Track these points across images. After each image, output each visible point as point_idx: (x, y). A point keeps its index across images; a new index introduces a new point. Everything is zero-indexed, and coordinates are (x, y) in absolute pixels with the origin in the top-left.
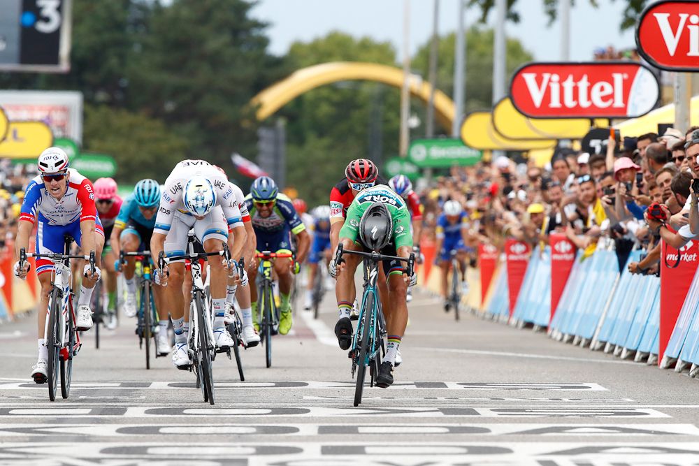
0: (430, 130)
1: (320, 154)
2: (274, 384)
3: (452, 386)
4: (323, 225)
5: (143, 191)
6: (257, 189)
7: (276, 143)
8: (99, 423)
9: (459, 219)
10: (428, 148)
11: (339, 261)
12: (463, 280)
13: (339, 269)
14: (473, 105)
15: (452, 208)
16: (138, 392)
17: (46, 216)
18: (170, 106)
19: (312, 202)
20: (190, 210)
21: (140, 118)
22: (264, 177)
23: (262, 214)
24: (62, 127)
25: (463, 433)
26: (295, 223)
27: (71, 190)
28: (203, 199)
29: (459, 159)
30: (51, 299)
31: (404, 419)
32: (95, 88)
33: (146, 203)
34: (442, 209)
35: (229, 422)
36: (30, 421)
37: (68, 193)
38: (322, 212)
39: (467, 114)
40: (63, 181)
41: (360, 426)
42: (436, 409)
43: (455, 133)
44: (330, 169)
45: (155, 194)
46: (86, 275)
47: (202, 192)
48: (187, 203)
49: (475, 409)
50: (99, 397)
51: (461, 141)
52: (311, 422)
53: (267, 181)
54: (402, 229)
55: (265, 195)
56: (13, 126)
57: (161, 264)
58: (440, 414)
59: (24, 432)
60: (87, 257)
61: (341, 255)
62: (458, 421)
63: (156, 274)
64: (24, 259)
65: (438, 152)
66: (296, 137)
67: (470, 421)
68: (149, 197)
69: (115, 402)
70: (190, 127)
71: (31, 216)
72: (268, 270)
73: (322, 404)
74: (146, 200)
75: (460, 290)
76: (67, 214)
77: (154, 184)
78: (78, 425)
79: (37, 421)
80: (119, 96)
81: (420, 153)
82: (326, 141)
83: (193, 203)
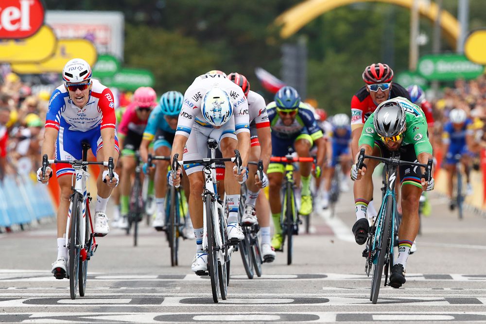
0: (437, 46)
1: (338, 69)
2: (296, 276)
3: (457, 277)
4: (341, 132)
5: (168, 101)
6: (281, 99)
7: (298, 58)
8: (138, 311)
9: (464, 126)
10: (435, 62)
11: (361, 166)
12: (468, 181)
13: (360, 174)
14: (476, 24)
15: (458, 116)
16: (174, 283)
17: (68, 122)
18: (202, 25)
19: (330, 111)
20: (208, 121)
21: (175, 36)
22: (288, 88)
23: (285, 122)
24: (105, 44)
25: (467, 320)
26: (313, 129)
27: (93, 99)
28: (220, 111)
29: (463, 73)
30: (71, 203)
31: (414, 308)
32: (136, 8)
33: (172, 111)
34: (448, 117)
35: (255, 310)
36: (76, 310)
37: (90, 102)
38: (340, 119)
39: (470, 32)
40: (86, 91)
41: (374, 314)
42: (443, 298)
43: (460, 48)
44: (348, 82)
45: (179, 104)
46: (105, 181)
47: (219, 104)
48: (205, 114)
49: (478, 298)
50: (139, 288)
51: (465, 57)
52: (330, 311)
53: (291, 92)
54: (421, 136)
55: (289, 105)
56: (61, 44)
57: (175, 166)
58: (447, 304)
59: (70, 320)
60: (106, 163)
61: (363, 159)
62: (463, 309)
63: (169, 175)
64: (47, 166)
65: (445, 67)
66: (316, 53)
67: (474, 309)
68: (174, 107)
69: (153, 292)
70: (220, 44)
71: (55, 123)
72: (291, 173)
73: (340, 294)
74: (172, 109)
75: (465, 191)
76: (89, 121)
77: (178, 95)
78: (119, 313)
79: (82, 310)
80: (157, 16)
81: (428, 67)
82: (343, 57)
83: (211, 114)
